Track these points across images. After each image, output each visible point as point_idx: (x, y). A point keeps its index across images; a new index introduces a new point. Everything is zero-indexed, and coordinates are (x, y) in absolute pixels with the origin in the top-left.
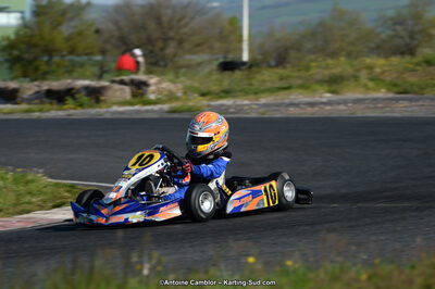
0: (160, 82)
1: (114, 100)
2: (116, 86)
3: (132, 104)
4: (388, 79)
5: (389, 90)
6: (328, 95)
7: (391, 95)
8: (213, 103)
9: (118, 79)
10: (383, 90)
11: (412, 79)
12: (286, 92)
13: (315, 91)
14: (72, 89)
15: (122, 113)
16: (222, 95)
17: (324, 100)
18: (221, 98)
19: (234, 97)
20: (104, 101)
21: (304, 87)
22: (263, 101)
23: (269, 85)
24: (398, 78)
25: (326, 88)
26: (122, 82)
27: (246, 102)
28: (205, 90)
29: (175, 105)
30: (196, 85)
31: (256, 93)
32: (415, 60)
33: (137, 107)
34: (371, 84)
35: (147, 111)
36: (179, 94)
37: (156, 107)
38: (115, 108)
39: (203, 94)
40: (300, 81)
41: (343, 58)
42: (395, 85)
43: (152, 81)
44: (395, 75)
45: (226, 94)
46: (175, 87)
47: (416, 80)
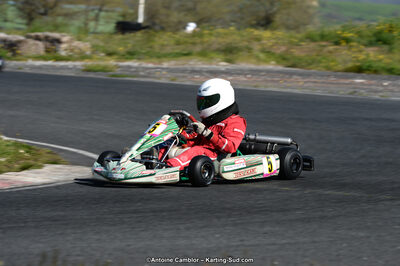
0: (72, 41)
1: (29, 54)
2: (31, 42)
3: (45, 59)
4: (278, 52)
5: (278, 63)
6: (225, 64)
7: (280, 68)
8: (121, 64)
9: (33, 34)
10: (273, 62)
11: (296, 52)
12: (186, 57)
13: (212, 58)
15: (40, 67)
16: (128, 56)
17: (223, 69)
18: (127, 59)
19: (139, 59)
20: (20, 54)
21: (203, 54)
22: (165, 65)
23: (168, 50)
24: (287, 51)
25: (222, 56)
26: (37, 38)
27: (150, 65)
28: (111, 50)
29: (88, 63)
30: (101, 44)
31: (159, 57)
32: (299, 36)
33: (50, 63)
34: (262, 56)
35: (62, 68)
36: (88, 53)
37: (70, 64)
38: (30, 62)
39: (110, 54)
40: (198, 48)
41: (232, 28)
42: (284, 59)
43: (65, 39)
44: (283, 49)
45: (131, 55)
46: (84, 46)
47: (303, 55)
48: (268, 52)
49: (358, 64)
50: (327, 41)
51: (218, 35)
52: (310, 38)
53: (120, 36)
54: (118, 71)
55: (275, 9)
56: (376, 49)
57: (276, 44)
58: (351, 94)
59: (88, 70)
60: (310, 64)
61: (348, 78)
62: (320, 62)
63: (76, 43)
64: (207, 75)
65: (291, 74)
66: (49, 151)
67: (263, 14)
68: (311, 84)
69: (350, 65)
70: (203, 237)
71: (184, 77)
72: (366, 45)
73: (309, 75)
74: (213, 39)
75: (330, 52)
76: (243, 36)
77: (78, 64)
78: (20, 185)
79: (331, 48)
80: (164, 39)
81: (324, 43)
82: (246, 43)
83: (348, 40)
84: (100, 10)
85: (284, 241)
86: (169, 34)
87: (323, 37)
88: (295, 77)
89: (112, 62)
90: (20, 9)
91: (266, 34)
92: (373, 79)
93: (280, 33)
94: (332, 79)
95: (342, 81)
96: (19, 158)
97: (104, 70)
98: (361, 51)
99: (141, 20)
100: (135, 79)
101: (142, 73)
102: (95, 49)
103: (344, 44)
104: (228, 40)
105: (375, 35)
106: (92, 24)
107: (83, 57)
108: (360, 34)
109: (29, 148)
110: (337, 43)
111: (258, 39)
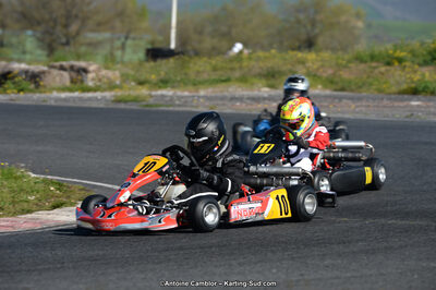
0: (99, 69)
1: (53, 85)
2: (55, 72)
3: (71, 90)
4: (325, 75)
5: (325, 87)
6: (267, 89)
7: (328, 92)
8: (153, 93)
9: (57, 64)
10: (320, 86)
11: (345, 75)
12: (224, 84)
13: (253, 84)
14: (9, 73)
15: (65, 100)
16: (161, 84)
17: (266, 95)
18: (160, 87)
19: (173, 87)
20: (45, 86)
21: (243, 80)
22: (202, 93)
23: (205, 76)
24: (334, 74)
25: (264, 81)
26: (62, 68)
27: (186, 93)
28: (142, 78)
29: (119, 93)
30: (132, 73)
31: (195, 85)
32: (346, 57)
33: (76, 94)
35: (90, 99)
36: (118, 82)
37: (98, 95)
38: (55, 94)
39: (141, 83)
40: (237, 74)
41: (273, 51)
42: (332, 82)
43: (92, 68)
44: (330, 72)
45: (164, 83)
46: (114, 75)
47: (352, 77)
48: (315, 76)
49: (413, 85)
50: (378, 61)
51: (259, 59)
52: (359, 59)
53: (152, 64)
54: (151, 101)
55: (317, 31)
56: (431, 68)
57: (322, 66)
58: (407, 117)
59: (118, 101)
60: (360, 87)
61: (402, 101)
62: (371, 84)
63: (104, 72)
64: (248, 101)
65: (341, 99)
66: (81, 187)
67: (303, 37)
68: (363, 109)
69: (405, 86)
70: (258, 272)
71: (224, 105)
72: (420, 65)
73: (360, 99)
74: (253, 63)
75: (382, 74)
76: (285, 59)
77: (108, 94)
78: (52, 224)
79: (383, 69)
80: (200, 66)
81: (374, 64)
82: (289, 67)
83: (400, 60)
84: (127, 38)
85: (349, 275)
86: (205, 59)
87: (373, 58)
88: (345, 101)
89: (144, 91)
90: (40, 40)
91: (311, 56)
92: (430, 101)
93: (326, 55)
94: (385, 102)
95: (396, 104)
96: (49, 196)
97: (136, 100)
98: (415, 72)
99: (173, 46)
100: (171, 108)
101: (177, 102)
102: (125, 78)
103: (396, 64)
104: (269, 64)
105: (430, 53)
106: (118, 53)
107: (112, 87)
108: (413, 53)
109: (60, 185)
110: (389, 64)
111: (302, 62)
